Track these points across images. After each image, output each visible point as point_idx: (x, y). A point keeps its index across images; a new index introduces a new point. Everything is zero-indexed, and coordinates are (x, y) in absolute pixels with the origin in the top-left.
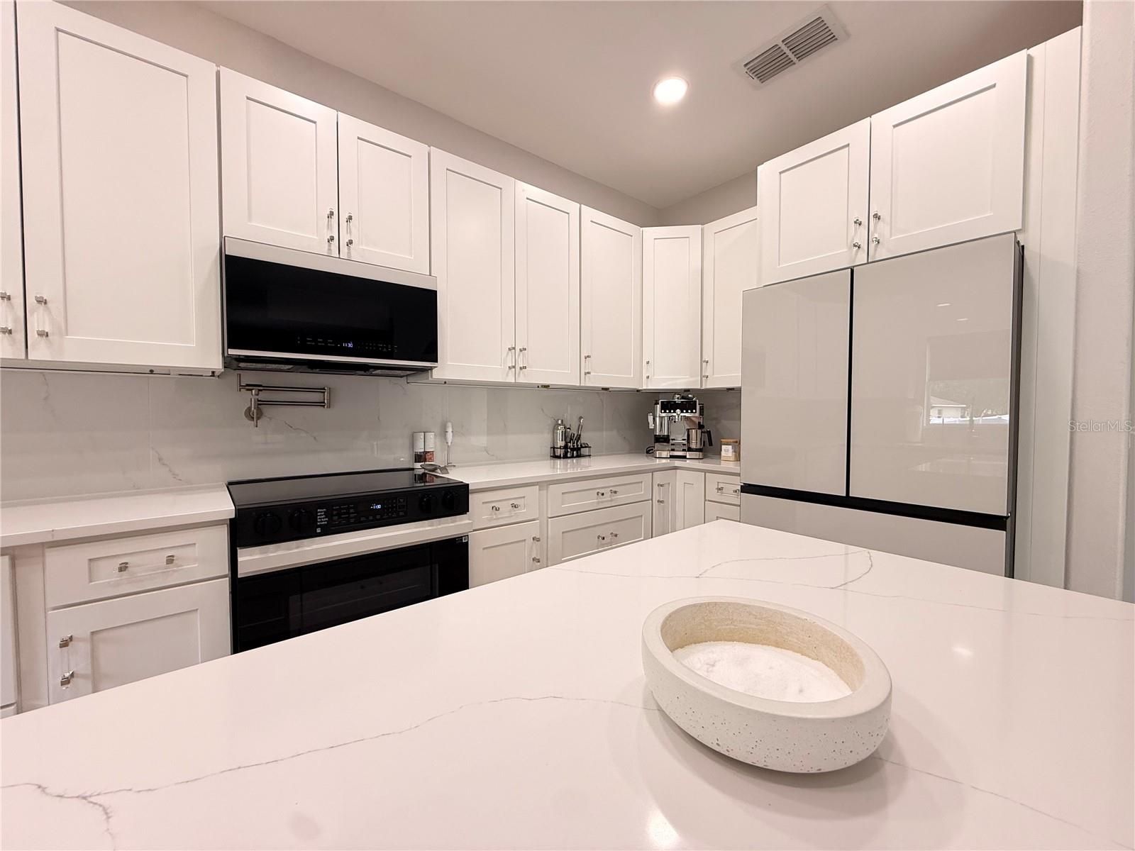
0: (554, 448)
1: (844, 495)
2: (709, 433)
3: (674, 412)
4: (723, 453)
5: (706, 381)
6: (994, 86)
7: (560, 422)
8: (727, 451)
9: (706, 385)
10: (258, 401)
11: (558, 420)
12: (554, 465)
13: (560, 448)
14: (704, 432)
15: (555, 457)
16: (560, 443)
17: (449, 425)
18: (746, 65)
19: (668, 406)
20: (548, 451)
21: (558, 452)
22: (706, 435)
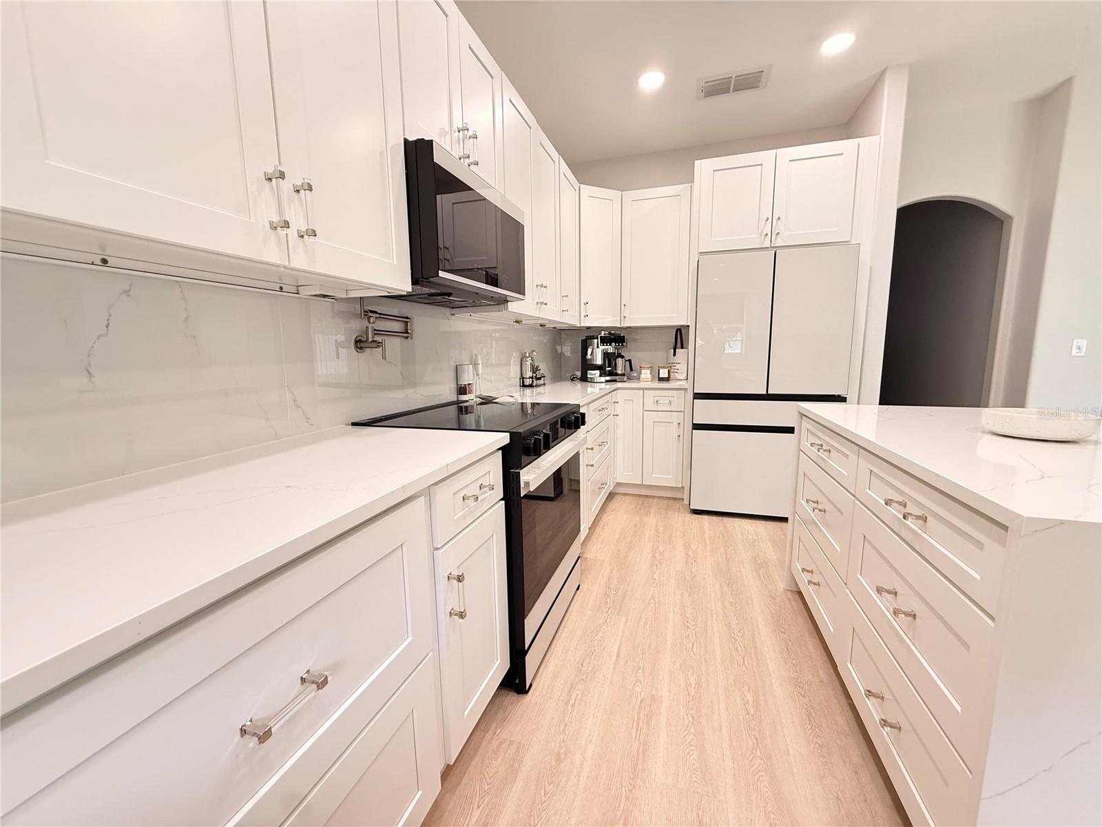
0: (523, 378)
1: (765, 393)
2: (630, 361)
3: (610, 345)
4: (643, 376)
5: (624, 321)
6: (842, 154)
7: (528, 355)
8: (646, 374)
9: (624, 324)
10: (375, 330)
11: (526, 353)
12: (523, 394)
13: (530, 378)
14: (626, 361)
15: (524, 386)
16: (529, 374)
17: (479, 357)
18: (706, 82)
19: (604, 341)
20: (517, 382)
21: (528, 382)
22: (628, 363)
